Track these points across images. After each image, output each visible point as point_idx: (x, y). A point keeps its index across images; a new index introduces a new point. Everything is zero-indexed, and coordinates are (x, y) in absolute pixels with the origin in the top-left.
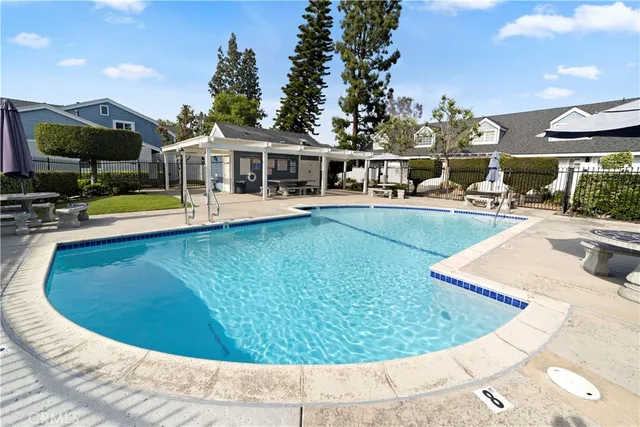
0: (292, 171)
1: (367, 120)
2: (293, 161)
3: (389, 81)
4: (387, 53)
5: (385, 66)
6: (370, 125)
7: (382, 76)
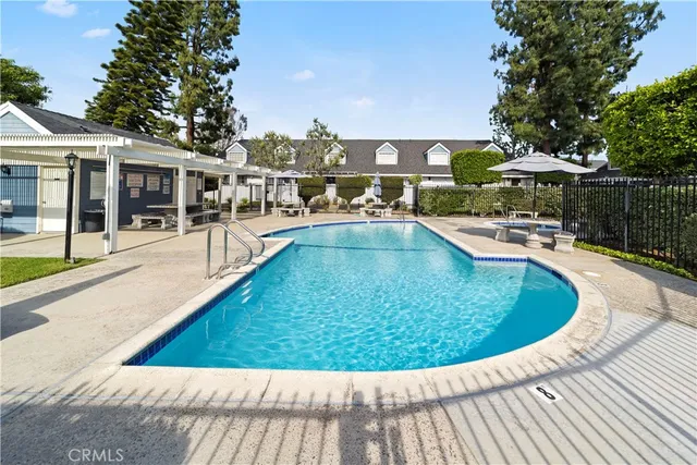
0: (166, 191)
1: (204, 126)
2: (167, 177)
3: (230, 88)
4: (227, 57)
5: (223, 69)
6: (207, 133)
7: (223, 80)
